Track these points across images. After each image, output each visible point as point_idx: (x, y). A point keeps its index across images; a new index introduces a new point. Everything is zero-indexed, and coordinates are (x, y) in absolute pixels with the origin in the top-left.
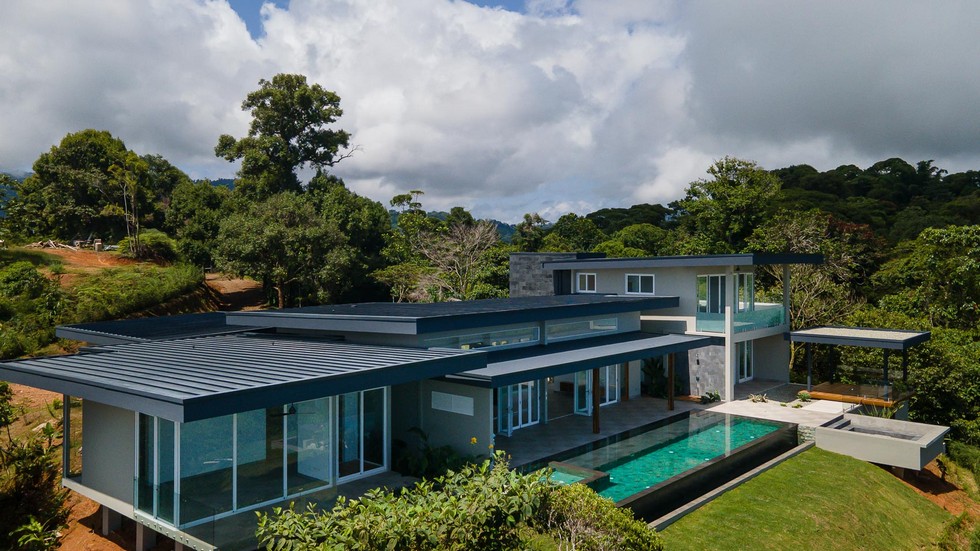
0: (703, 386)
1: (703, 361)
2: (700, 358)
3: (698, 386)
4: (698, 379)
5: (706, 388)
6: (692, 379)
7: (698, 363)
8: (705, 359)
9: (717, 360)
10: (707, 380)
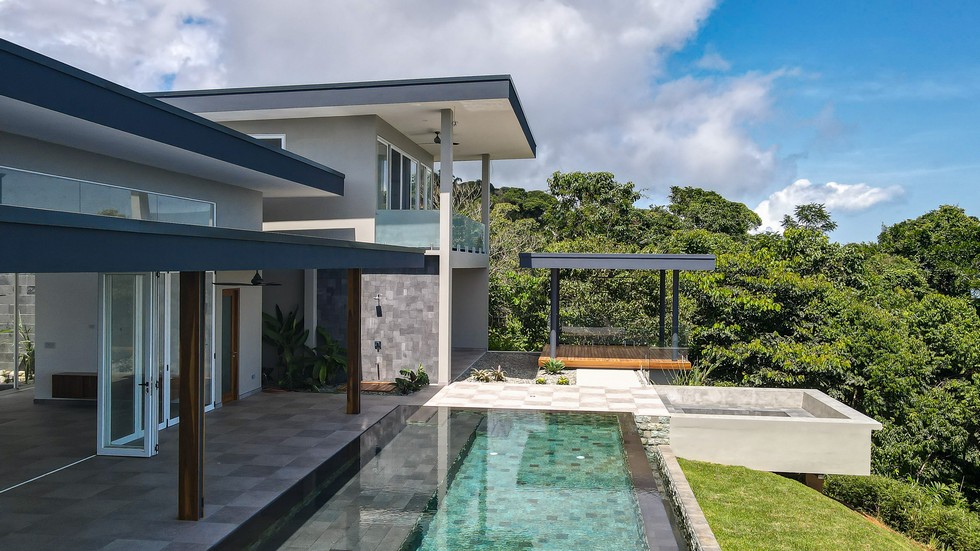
0: (388, 359)
1: (390, 308)
2: (384, 302)
3: (379, 360)
4: (378, 346)
5: (395, 362)
6: (366, 346)
7: (379, 314)
8: (394, 303)
9: (419, 305)
10: (397, 346)
